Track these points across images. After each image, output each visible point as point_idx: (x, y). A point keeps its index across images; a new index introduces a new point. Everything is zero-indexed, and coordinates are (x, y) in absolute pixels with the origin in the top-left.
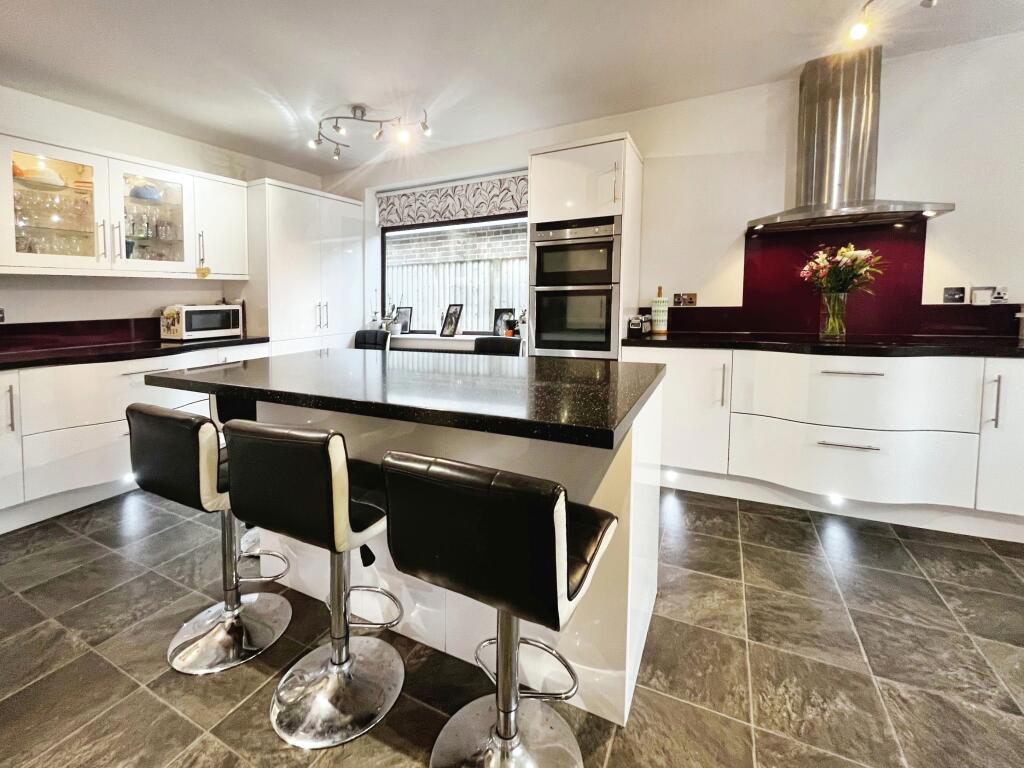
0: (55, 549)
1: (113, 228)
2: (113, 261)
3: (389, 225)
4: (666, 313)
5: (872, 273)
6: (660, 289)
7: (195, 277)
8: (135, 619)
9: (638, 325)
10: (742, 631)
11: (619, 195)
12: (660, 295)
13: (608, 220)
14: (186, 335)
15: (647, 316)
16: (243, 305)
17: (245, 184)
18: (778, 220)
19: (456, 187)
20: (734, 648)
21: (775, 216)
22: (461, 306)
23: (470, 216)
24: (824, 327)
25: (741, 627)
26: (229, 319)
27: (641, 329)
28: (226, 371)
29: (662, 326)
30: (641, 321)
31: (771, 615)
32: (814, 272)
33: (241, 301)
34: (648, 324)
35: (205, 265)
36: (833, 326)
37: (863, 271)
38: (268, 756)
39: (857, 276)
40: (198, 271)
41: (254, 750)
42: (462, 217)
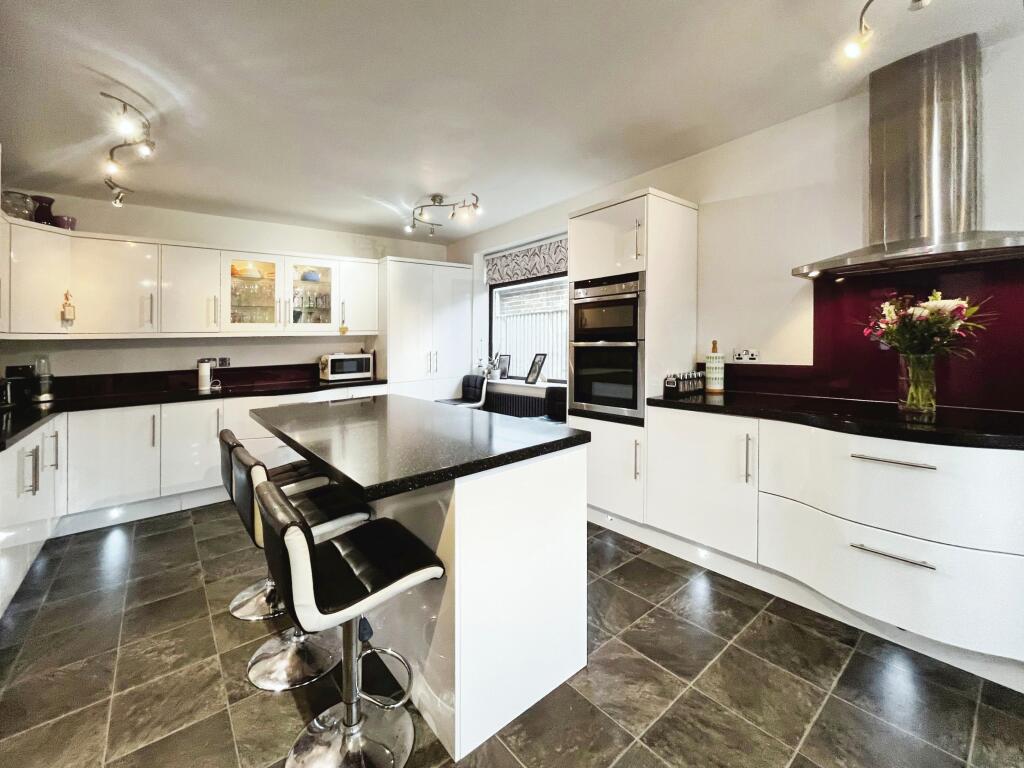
0: (228, 518)
1: (285, 303)
2: (285, 325)
3: (493, 283)
4: (723, 370)
6: (715, 343)
7: (338, 334)
8: (234, 573)
10: (640, 729)
11: (642, 252)
12: (714, 349)
13: (634, 277)
14: (332, 377)
15: (701, 372)
16: (374, 354)
17: (376, 261)
18: (849, 262)
19: (541, 246)
20: (617, 741)
21: (843, 258)
22: (545, 355)
23: (552, 272)
24: (904, 397)
25: (643, 725)
26: (361, 365)
28: (362, 404)
29: (716, 382)
31: (690, 726)
33: (372, 351)
34: (702, 381)
35: (345, 325)
38: (234, 682)
39: (945, 333)
40: (341, 329)
41: (231, 675)
42: (546, 273)
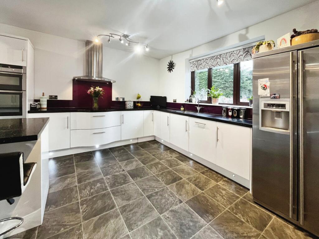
4: (46, 102)
5: (103, 93)
6: (43, 93)
9: (35, 106)
11: (25, 59)
12: (43, 95)
15: (39, 102)
18: (82, 78)
24: (94, 106)
27: (36, 107)
29: (45, 106)
30: (36, 104)
32: (91, 92)
34: (39, 105)
36: (95, 105)
37: (101, 93)
39: (100, 94)
